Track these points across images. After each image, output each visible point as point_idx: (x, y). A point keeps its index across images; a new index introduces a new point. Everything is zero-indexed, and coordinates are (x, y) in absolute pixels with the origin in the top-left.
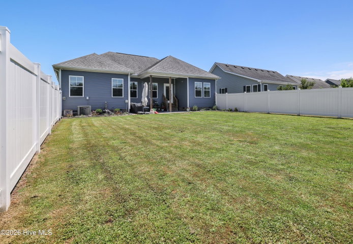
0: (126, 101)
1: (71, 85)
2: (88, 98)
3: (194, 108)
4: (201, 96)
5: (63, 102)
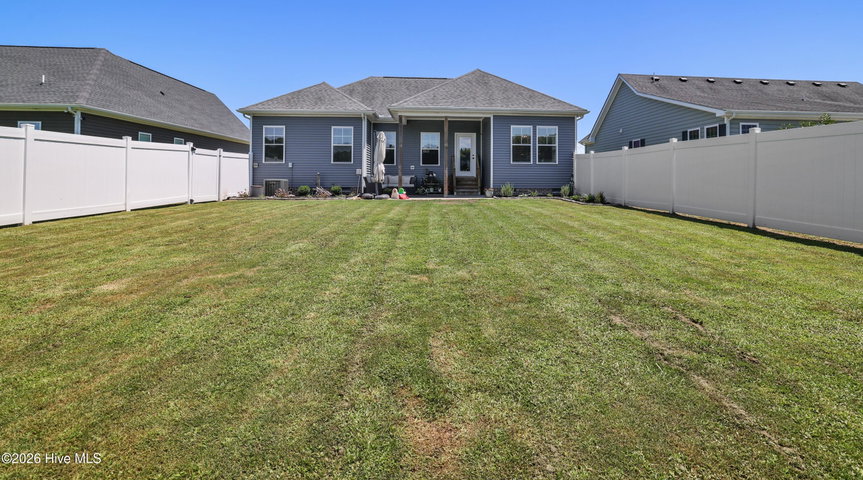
0: (358, 171)
1: (267, 141)
2: (290, 165)
3: (503, 189)
4: (529, 161)
5: (254, 172)
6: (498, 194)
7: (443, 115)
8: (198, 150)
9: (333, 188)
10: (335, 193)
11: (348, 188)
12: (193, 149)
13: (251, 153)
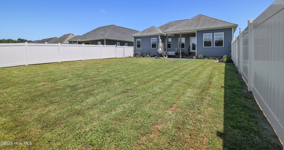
1: (137, 43)
2: (142, 49)
3: (199, 56)
4: (211, 46)
5: (135, 51)
6: (197, 58)
7: (180, 32)
8: (117, 46)
9: (151, 55)
10: (151, 57)
11: (155, 55)
12: (116, 46)
13: (134, 46)
